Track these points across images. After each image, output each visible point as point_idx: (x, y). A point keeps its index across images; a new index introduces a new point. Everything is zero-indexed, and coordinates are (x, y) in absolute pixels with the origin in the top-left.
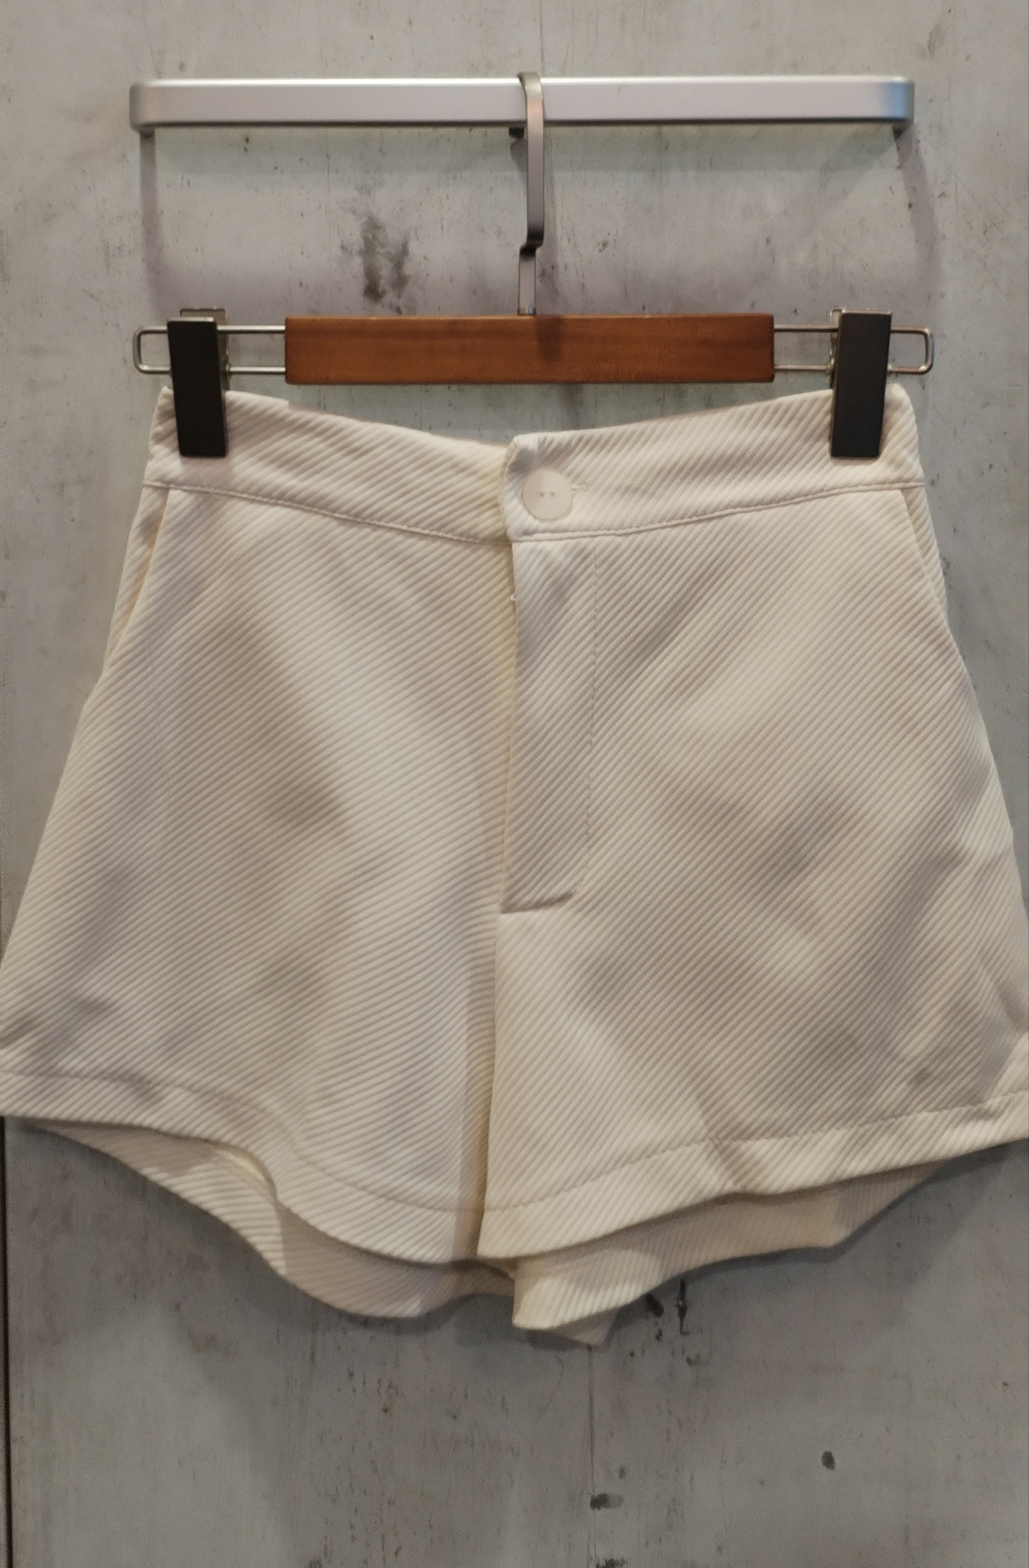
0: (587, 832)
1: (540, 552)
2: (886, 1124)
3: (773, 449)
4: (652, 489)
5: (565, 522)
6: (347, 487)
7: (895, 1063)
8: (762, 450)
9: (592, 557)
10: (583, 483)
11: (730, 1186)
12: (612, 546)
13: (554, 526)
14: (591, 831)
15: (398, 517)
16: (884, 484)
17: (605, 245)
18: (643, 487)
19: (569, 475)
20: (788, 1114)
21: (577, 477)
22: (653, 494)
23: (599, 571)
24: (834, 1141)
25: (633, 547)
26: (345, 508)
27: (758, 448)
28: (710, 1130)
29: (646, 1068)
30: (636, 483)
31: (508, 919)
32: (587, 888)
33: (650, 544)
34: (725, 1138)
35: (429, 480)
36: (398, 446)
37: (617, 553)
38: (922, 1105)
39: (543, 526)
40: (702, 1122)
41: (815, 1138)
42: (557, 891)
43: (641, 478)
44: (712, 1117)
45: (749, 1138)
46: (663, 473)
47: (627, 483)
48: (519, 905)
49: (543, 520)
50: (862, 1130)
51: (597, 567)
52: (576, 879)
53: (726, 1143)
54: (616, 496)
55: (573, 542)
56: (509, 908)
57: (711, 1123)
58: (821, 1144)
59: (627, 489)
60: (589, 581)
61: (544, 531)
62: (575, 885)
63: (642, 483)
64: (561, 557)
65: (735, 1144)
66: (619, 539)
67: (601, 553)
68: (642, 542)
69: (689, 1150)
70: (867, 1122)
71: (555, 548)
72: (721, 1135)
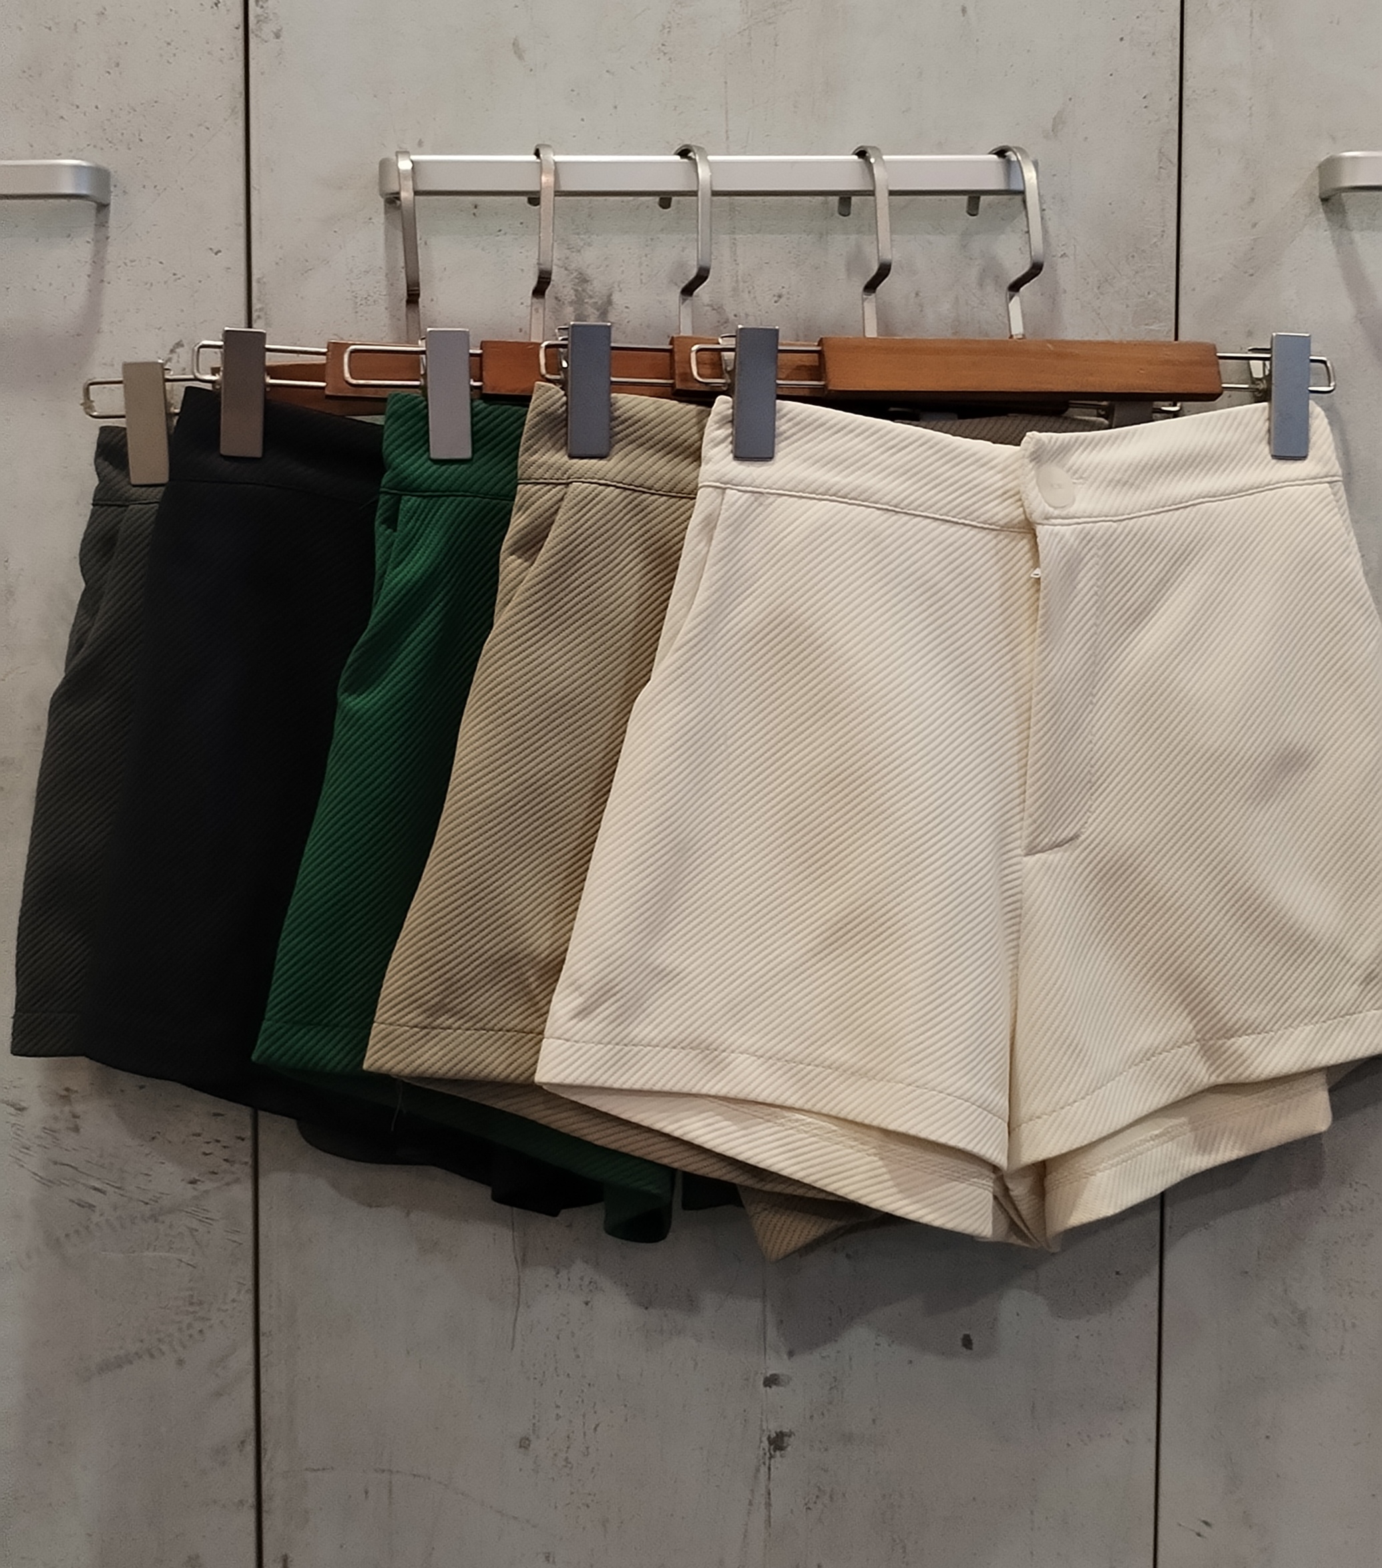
0: (1089, 781)
1: (1057, 534)
2: (1344, 1020)
3: (1228, 449)
4: (1137, 482)
5: (1072, 510)
6: (885, 482)
7: (1348, 966)
8: (1221, 450)
9: (1094, 540)
10: (1081, 477)
11: (1214, 1079)
12: (1111, 530)
13: (1064, 513)
14: (1094, 780)
15: (931, 507)
16: (1314, 479)
17: (780, 296)
18: (1131, 481)
19: (1068, 471)
20: (1265, 1012)
21: (1075, 472)
22: (1138, 488)
23: (1100, 553)
24: (1303, 1035)
25: (1126, 531)
26: (886, 499)
27: (1218, 448)
28: (1198, 1033)
29: (1142, 984)
30: (1126, 477)
31: (1031, 860)
32: (1091, 829)
33: (1140, 529)
34: (1211, 1039)
35: (956, 474)
36: (929, 444)
37: (1114, 537)
38: (1370, 1004)
39: (1056, 513)
40: (1191, 1027)
41: (1288, 1033)
42: (1068, 833)
43: (1129, 472)
44: (1199, 1022)
45: (1232, 1036)
46: (1146, 469)
47: (1118, 477)
48: (1039, 848)
49: (1055, 508)
50: (1326, 1025)
51: (1099, 549)
52: (1081, 823)
53: (1211, 1042)
54: (1109, 488)
55: (1080, 526)
56: (1031, 851)
57: (1199, 1027)
58: (1293, 1037)
59: (1119, 481)
60: (1092, 562)
61: (1056, 518)
62: (1083, 826)
63: (1130, 477)
64: (1072, 540)
65: (1220, 1042)
66: (1115, 525)
67: (1102, 537)
68: (1133, 527)
69: (1181, 1050)
70: (1328, 1019)
71: (1067, 531)
72: (1208, 1036)
